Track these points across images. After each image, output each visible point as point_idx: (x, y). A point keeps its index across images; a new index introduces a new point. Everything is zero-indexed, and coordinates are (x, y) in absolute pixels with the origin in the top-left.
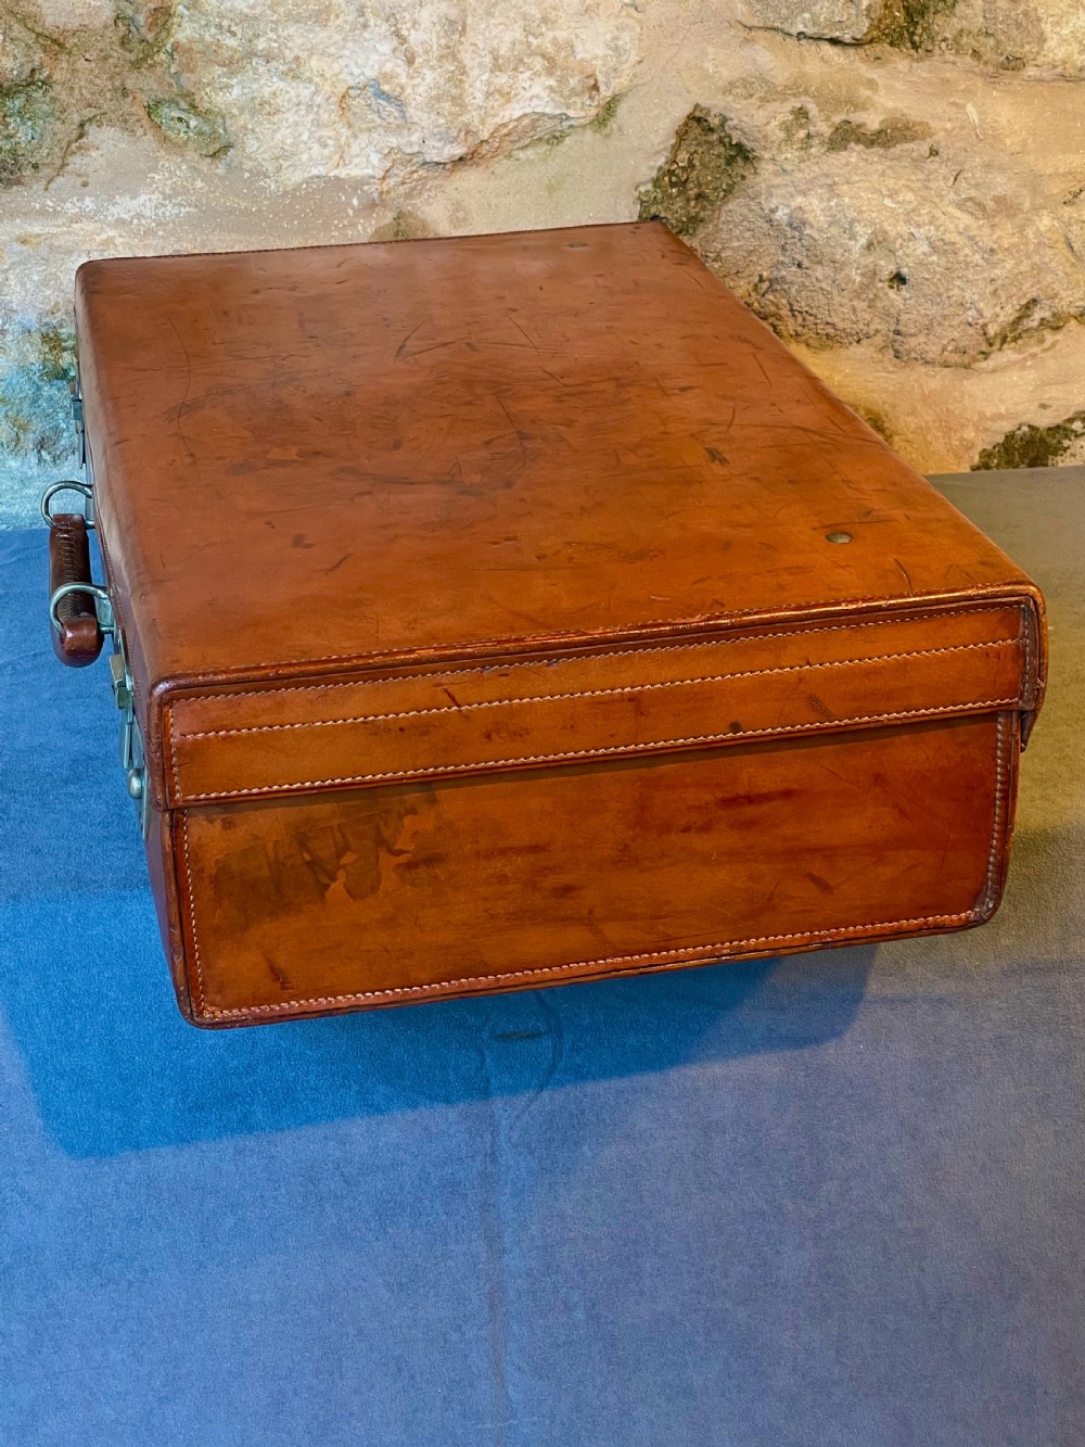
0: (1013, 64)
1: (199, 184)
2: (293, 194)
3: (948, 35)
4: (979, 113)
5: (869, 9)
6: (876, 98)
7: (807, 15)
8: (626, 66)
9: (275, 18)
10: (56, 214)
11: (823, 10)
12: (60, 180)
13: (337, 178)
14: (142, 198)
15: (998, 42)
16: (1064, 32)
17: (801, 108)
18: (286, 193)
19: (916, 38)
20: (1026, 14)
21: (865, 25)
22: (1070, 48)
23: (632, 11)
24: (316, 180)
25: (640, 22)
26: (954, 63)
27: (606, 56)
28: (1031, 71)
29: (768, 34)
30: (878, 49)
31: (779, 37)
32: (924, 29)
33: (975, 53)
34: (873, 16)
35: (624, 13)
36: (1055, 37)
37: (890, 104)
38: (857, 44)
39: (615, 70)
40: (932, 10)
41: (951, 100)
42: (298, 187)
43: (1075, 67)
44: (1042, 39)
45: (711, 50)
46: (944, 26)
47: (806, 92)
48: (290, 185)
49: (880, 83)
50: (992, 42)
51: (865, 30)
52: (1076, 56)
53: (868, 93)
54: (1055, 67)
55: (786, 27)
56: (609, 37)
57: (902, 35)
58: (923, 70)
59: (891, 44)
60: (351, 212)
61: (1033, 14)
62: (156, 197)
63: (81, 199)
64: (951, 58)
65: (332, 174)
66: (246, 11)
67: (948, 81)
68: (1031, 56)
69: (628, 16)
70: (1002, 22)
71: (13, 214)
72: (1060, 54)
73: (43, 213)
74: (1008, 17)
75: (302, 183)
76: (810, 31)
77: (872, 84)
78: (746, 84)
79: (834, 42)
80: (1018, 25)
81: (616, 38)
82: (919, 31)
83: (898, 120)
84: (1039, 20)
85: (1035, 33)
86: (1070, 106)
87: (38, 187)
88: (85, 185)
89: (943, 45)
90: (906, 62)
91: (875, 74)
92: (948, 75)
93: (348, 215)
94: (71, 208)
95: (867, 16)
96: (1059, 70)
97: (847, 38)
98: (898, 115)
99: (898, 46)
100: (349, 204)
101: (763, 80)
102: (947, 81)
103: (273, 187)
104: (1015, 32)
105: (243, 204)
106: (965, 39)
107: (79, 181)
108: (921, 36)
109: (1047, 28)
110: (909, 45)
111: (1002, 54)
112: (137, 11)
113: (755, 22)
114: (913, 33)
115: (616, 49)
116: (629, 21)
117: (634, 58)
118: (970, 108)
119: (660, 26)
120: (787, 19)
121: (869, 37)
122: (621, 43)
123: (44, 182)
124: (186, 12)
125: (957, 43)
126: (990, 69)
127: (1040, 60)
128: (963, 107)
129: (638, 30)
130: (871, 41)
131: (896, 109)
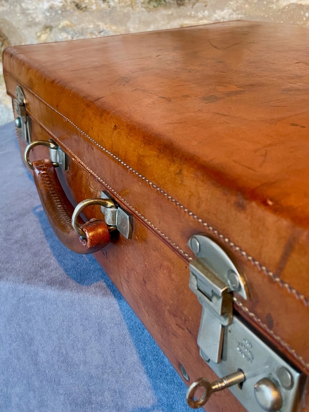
1: (247, 6)
2: (282, 10)
10: (194, 17)
12: (197, 4)
13: (301, 5)
14: (225, 11)
18: (279, 10)
24: (292, 5)
42: (284, 8)
48: (281, 7)
60: (305, 19)
62: (230, 11)
63: (204, 12)
65: (299, 3)
71: (180, 17)
73: (190, 17)
75: (286, 7)
87: (190, 6)
88: (206, 6)
93: (303, 20)
94: (200, 15)
100: (304, 15)
103: (275, 7)
105: (262, 14)
107: (204, 4)
123: (191, 5)
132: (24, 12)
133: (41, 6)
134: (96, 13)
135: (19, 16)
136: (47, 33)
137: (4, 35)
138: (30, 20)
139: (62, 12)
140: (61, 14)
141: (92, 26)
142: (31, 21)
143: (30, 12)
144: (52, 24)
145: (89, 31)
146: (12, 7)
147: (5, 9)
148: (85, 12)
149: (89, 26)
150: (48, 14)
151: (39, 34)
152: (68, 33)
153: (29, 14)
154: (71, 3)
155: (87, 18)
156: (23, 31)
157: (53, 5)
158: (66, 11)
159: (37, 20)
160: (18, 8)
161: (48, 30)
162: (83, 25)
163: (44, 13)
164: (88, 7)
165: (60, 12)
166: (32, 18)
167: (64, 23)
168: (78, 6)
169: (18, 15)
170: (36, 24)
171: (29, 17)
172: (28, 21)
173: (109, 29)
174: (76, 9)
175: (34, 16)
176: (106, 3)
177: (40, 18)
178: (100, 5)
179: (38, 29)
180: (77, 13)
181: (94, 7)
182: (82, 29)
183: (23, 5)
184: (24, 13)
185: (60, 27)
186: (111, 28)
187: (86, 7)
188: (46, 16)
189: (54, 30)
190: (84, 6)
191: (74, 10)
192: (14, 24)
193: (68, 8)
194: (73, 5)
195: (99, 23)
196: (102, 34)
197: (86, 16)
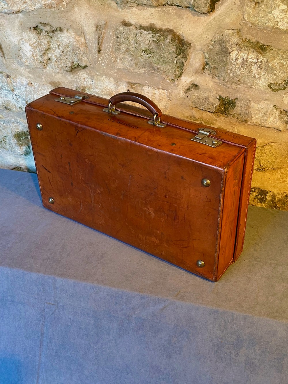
0: (245, 121)
3: (232, 114)
4: (237, 129)
5: (215, 107)
6: (217, 123)
7: (203, 106)
8: (167, 110)
9: (102, 94)
11: (206, 106)
15: (242, 116)
16: (257, 117)
17: (201, 123)
19: (226, 113)
20: (248, 112)
21: (214, 110)
22: (258, 120)
23: (170, 101)
25: (171, 103)
26: (233, 119)
27: (163, 108)
28: (249, 123)
29: (196, 109)
30: (218, 114)
31: (198, 109)
32: (228, 112)
33: (237, 118)
34: (216, 108)
35: (168, 101)
36: (255, 117)
37: (219, 125)
38: (213, 113)
39: (165, 111)
40: (230, 108)
41: (232, 126)
43: (258, 124)
44: (252, 118)
45: (184, 109)
46: (232, 112)
47: (202, 120)
49: (218, 120)
50: (241, 116)
51: (214, 111)
52: (259, 122)
53: (215, 122)
54: (254, 123)
55: (199, 108)
56: (164, 105)
57: (223, 112)
58: (227, 119)
59: (221, 113)
61: (250, 112)
64: (233, 118)
66: (98, 92)
67: (232, 122)
68: (249, 120)
69: (169, 101)
70: (243, 113)
72: (256, 121)
74: (245, 112)
76: (203, 109)
77: (216, 120)
78: (191, 117)
79: (209, 112)
80: (247, 114)
81: (166, 105)
82: (226, 112)
83: (221, 128)
84: (251, 114)
85: (250, 116)
86: (257, 131)
89: (231, 115)
90: (224, 117)
91: (217, 119)
92: (232, 121)
95: (215, 108)
96: (255, 124)
97: (211, 111)
98: (221, 127)
99: (222, 114)
101: (194, 117)
102: (230, 122)
104: (246, 115)
106: (236, 115)
108: (227, 113)
109: (253, 115)
110: (224, 114)
111: (243, 119)
112: (79, 89)
113: (193, 106)
114: (225, 112)
115: (166, 107)
116: (169, 102)
117: (169, 109)
118: (235, 128)
119: (175, 104)
120: (199, 106)
121: (216, 112)
122: (167, 106)
124: (88, 91)
125: (234, 116)
126: (240, 122)
127: (251, 121)
128: (234, 128)
129: (170, 104)
130: (216, 113)
131: (220, 126)
134: (15, 113)
141: (13, 119)
145: (12, 121)
148: (10, 111)
154: (2, 106)
155: (11, 115)
162: (9, 118)
164: (11, 109)
174: (5, 109)
176: (21, 109)
180: (6, 111)
181: (14, 110)
182: (9, 120)
186: (23, 121)
194: (4, 107)
195: (17, 118)
196: (19, 123)
197: (10, 113)
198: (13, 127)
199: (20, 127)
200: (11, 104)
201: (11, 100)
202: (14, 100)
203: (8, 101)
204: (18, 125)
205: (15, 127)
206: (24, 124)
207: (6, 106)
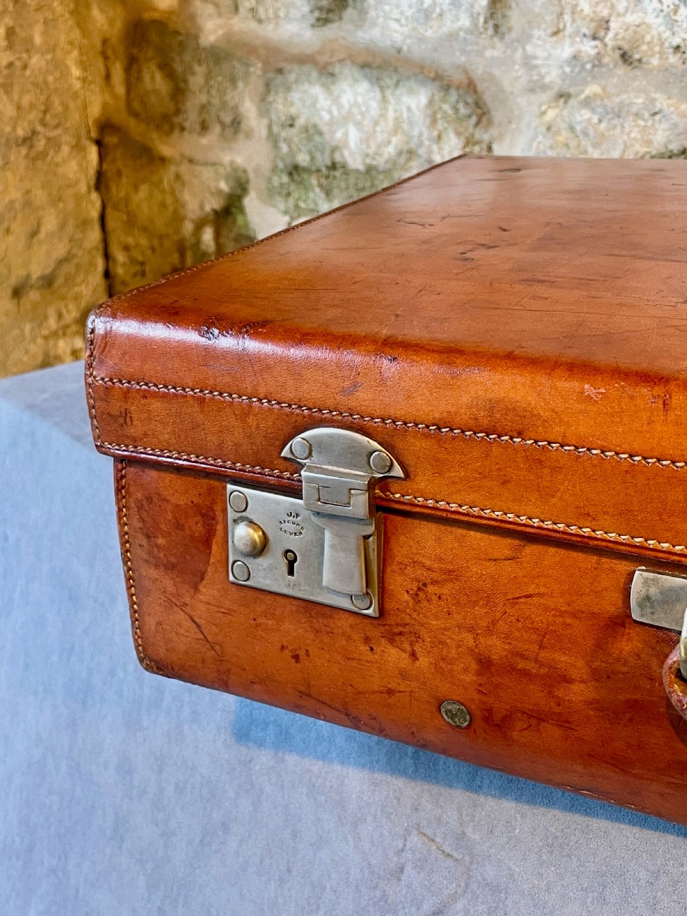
132: (528, 62)
133: (558, 51)
134: (655, 73)
135: (518, 70)
136: (558, 107)
137: (485, 104)
138: (535, 78)
139: (594, 66)
140: (591, 71)
141: (640, 101)
142: (537, 80)
143: (538, 62)
144: (572, 90)
145: (634, 109)
146: (509, 52)
147: (496, 53)
148: (636, 70)
149: (635, 101)
150: (567, 70)
151: (544, 108)
152: (593, 110)
153: (536, 66)
154: (614, 49)
155: (636, 84)
156: (519, 100)
157: (580, 52)
158: (600, 65)
159: (547, 80)
160: (518, 55)
161: (562, 101)
162: (624, 96)
163: (561, 67)
164: (644, 60)
165: (589, 66)
166: (539, 74)
167: (593, 89)
168: (625, 57)
169: (517, 67)
170: (545, 88)
171: (535, 73)
172: (531, 81)
173: (672, 109)
174: (620, 62)
175: (543, 71)
176: (679, 55)
177: (553, 76)
178: (667, 59)
179: (545, 97)
180: (622, 70)
181: (655, 61)
182: (622, 105)
183: (529, 48)
184: (526, 64)
185: (582, 97)
186: (677, 108)
187: (640, 60)
188: (564, 72)
189: (572, 102)
190: (637, 56)
191: (616, 64)
192: (506, 85)
193: (606, 60)
194: (617, 54)
195: (657, 96)
196: (657, 117)
197: (634, 79)
198: (633, 135)
199: (660, 133)
200: (648, 38)
201: (651, 19)
202: (660, 20)
203: (639, 29)
204: (653, 125)
205: (639, 136)
206: (675, 118)
207: (626, 47)
